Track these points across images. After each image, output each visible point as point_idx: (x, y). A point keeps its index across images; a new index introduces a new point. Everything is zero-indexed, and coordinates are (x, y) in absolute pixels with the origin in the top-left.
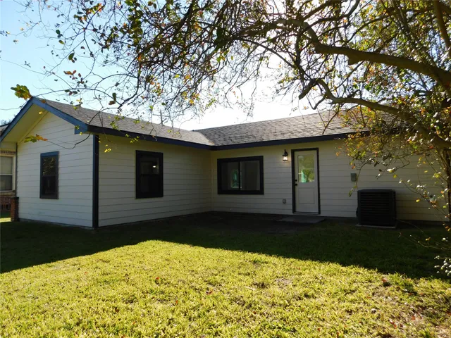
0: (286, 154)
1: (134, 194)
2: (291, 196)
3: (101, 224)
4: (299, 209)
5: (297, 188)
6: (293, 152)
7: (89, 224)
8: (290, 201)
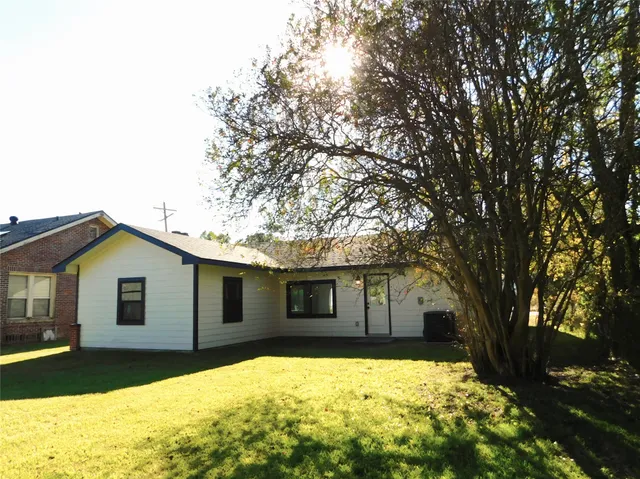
0: (358, 279)
1: (221, 319)
2: (363, 319)
3: (200, 347)
4: (371, 332)
5: (369, 311)
6: (365, 276)
7: (190, 347)
8: (363, 324)
